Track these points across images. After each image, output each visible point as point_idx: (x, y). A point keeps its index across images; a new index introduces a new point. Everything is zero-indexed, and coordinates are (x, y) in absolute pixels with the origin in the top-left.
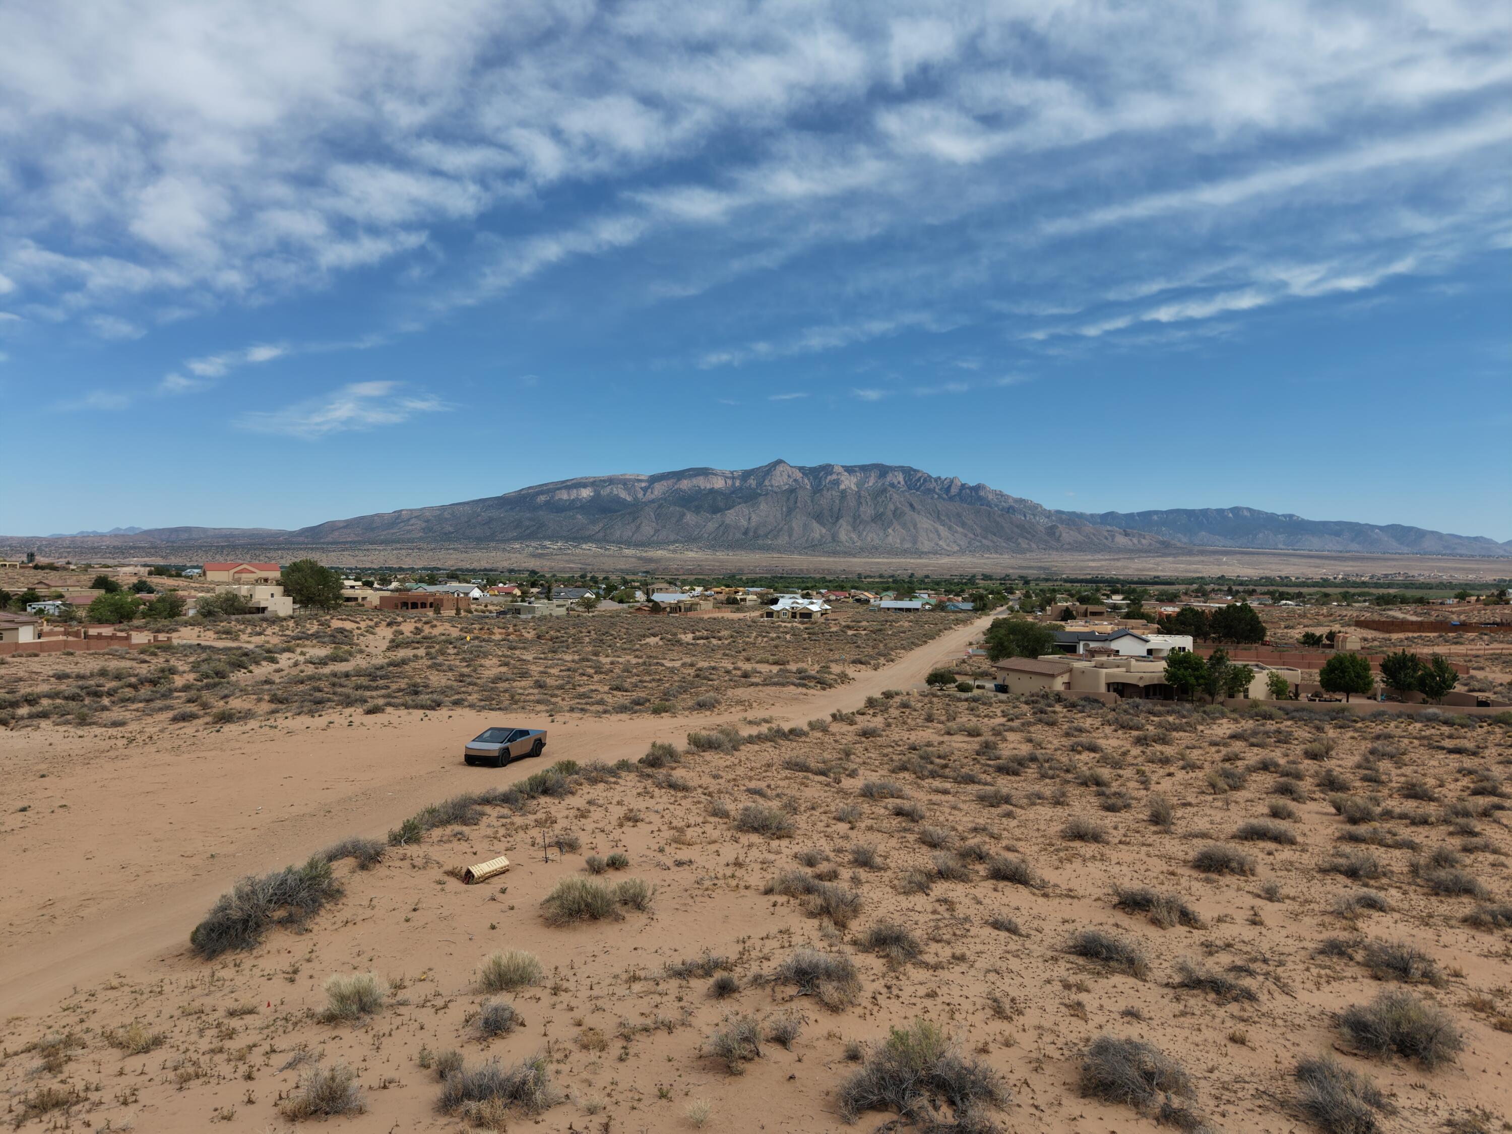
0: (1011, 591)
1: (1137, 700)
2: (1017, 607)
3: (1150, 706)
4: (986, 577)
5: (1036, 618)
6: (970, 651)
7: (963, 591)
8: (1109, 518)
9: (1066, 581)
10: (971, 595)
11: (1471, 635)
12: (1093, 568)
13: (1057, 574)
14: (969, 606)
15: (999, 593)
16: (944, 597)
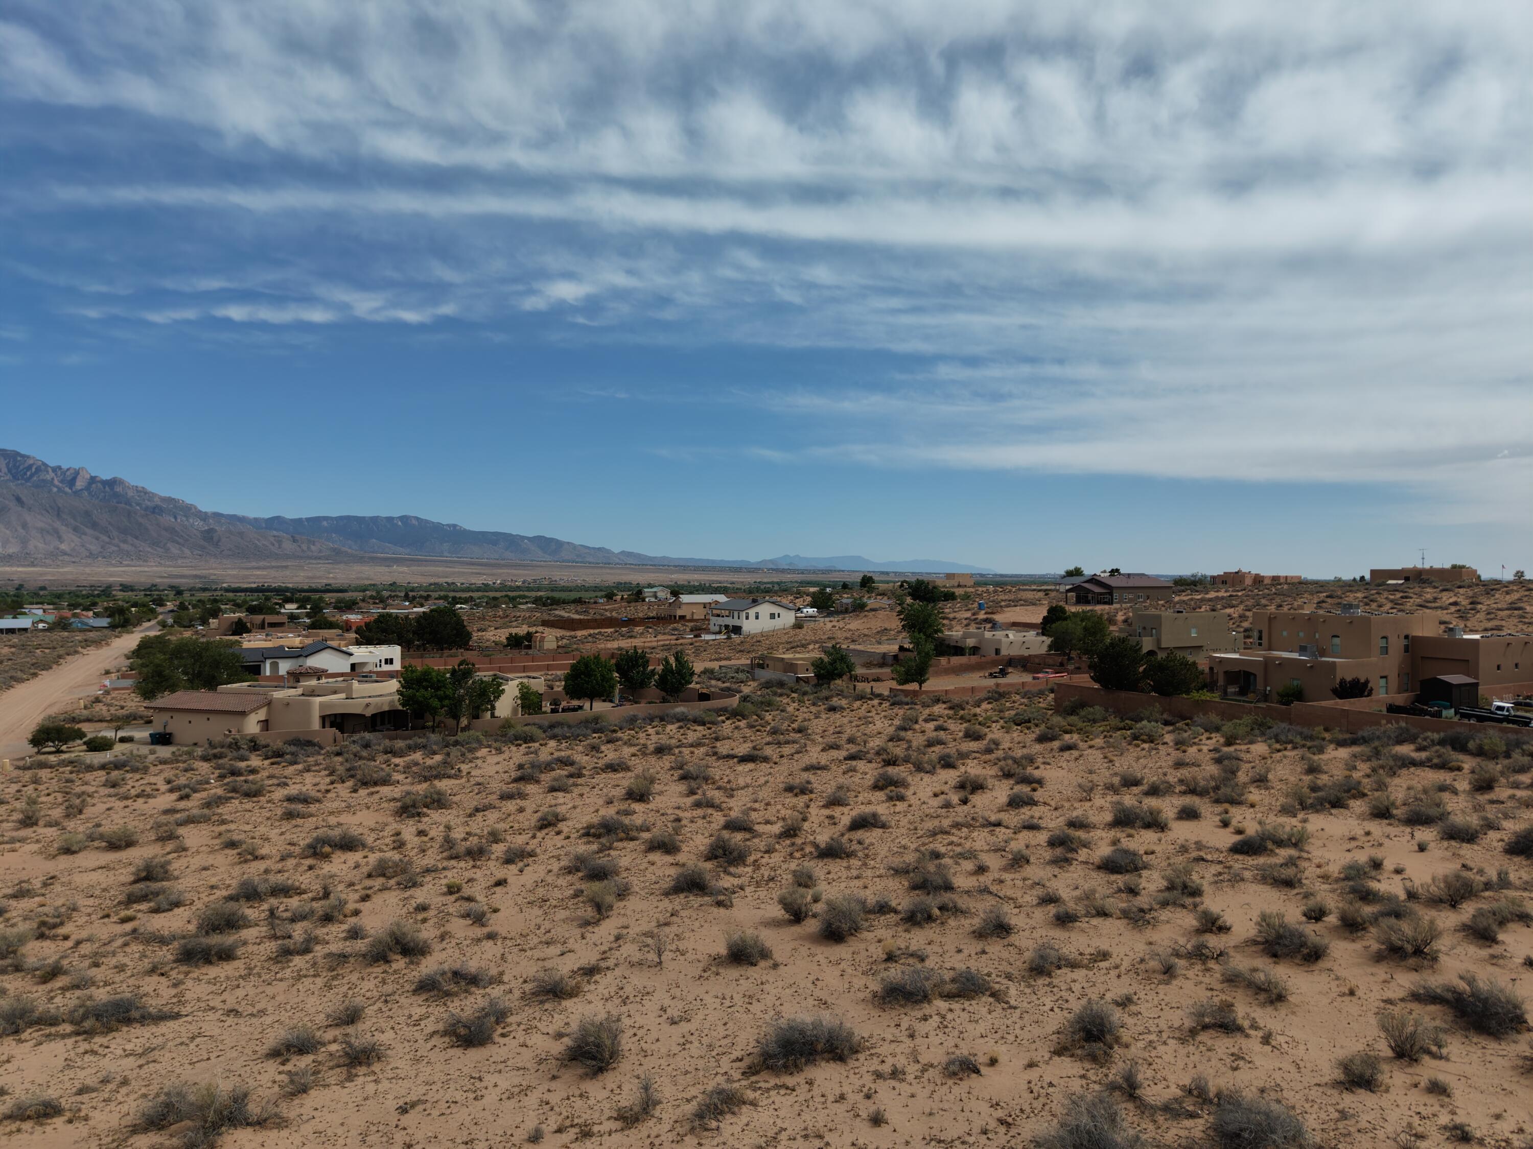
0: (160, 602)
1: (367, 736)
2: (170, 621)
3: (387, 742)
4: (125, 588)
5: (197, 632)
6: (107, 683)
7: (94, 604)
8: (275, 522)
9: (227, 590)
10: (106, 609)
11: (639, 629)
12: (258, 576)
13: (216, 583)
14: (104, 622)
15: (144, 605)
16: (67, 613)
